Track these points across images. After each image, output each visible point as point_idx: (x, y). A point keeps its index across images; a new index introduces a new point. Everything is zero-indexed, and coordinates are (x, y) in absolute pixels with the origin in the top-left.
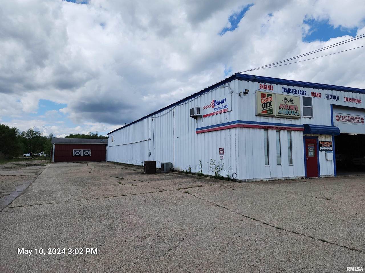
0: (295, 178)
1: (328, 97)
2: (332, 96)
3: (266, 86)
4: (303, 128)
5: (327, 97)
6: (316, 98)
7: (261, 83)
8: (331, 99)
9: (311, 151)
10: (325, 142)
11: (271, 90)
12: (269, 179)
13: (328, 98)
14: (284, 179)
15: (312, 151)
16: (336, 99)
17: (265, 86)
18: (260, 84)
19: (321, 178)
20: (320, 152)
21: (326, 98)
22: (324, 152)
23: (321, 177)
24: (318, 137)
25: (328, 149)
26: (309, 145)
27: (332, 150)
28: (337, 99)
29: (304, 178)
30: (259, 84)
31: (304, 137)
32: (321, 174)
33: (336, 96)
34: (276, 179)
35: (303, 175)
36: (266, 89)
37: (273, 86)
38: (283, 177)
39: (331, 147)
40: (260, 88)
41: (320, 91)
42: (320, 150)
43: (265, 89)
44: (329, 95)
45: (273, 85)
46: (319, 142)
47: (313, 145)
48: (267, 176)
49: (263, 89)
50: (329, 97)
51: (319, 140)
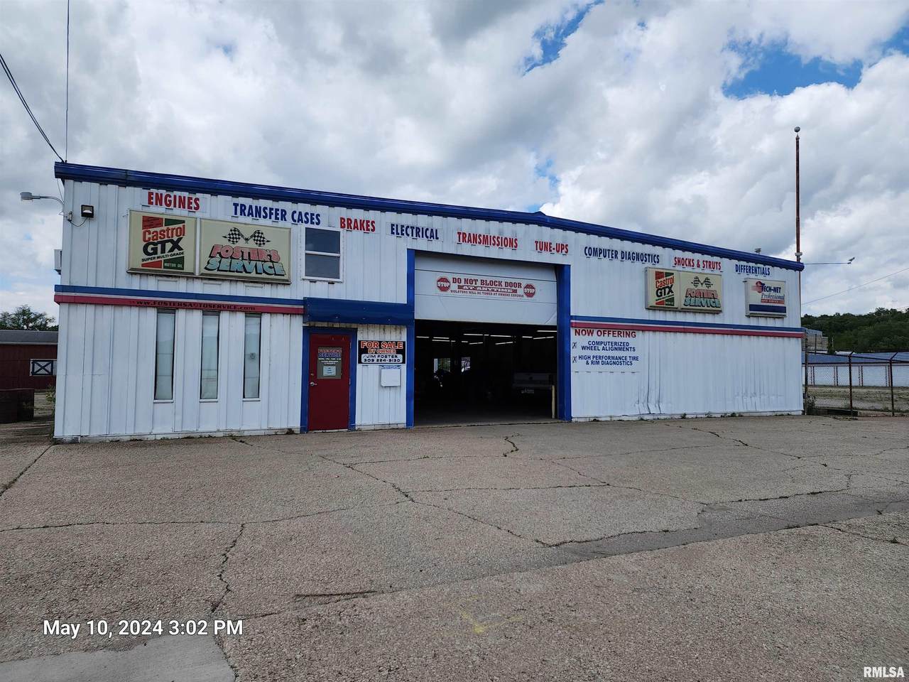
0: (263, 431)
1: (399, 231)
2: (412, 228)
3: (172, 199)
4: (302, 307)
5: (395, 231)
6: (358, 234)
7: (152, 190)
8: (408, 235)
9: (327, 365)
10: (380, 342)
11: (191, 208)
12: (165, 436)
13: (398, 234)
14: (221, 435)
15: (333, 365)
16: (427, 237)
17: (168, 198)
18: (150, 194)
19: (359, 430)
20: (359, 367)
21: (393, 233)
22: (374, 368)
23: (357, 428)
24: (356, 330)
25: (390, 360)
26: (323, 351)
27: (404, 362)
28: (432, 236)
29: (297, 431)
30: (146, 192)
31: (304, 328)
32: (358, 422)
33: (427, 229)
34: (192, 435)
35: (296, 423)
36: (172, 206)
37: (197, 199)
38: (218, 431)
39: (400, 357)
40: (150, 203)
41: (372, 215)
42: (360, 362)
43: (169, 205)
44: (402, 226)
45: (198, 195)
46: (360, 342)
47: (339, 351)
48: (164, 429)
49: (161, 205)
50: (402, 230)
51: (360, 337)
